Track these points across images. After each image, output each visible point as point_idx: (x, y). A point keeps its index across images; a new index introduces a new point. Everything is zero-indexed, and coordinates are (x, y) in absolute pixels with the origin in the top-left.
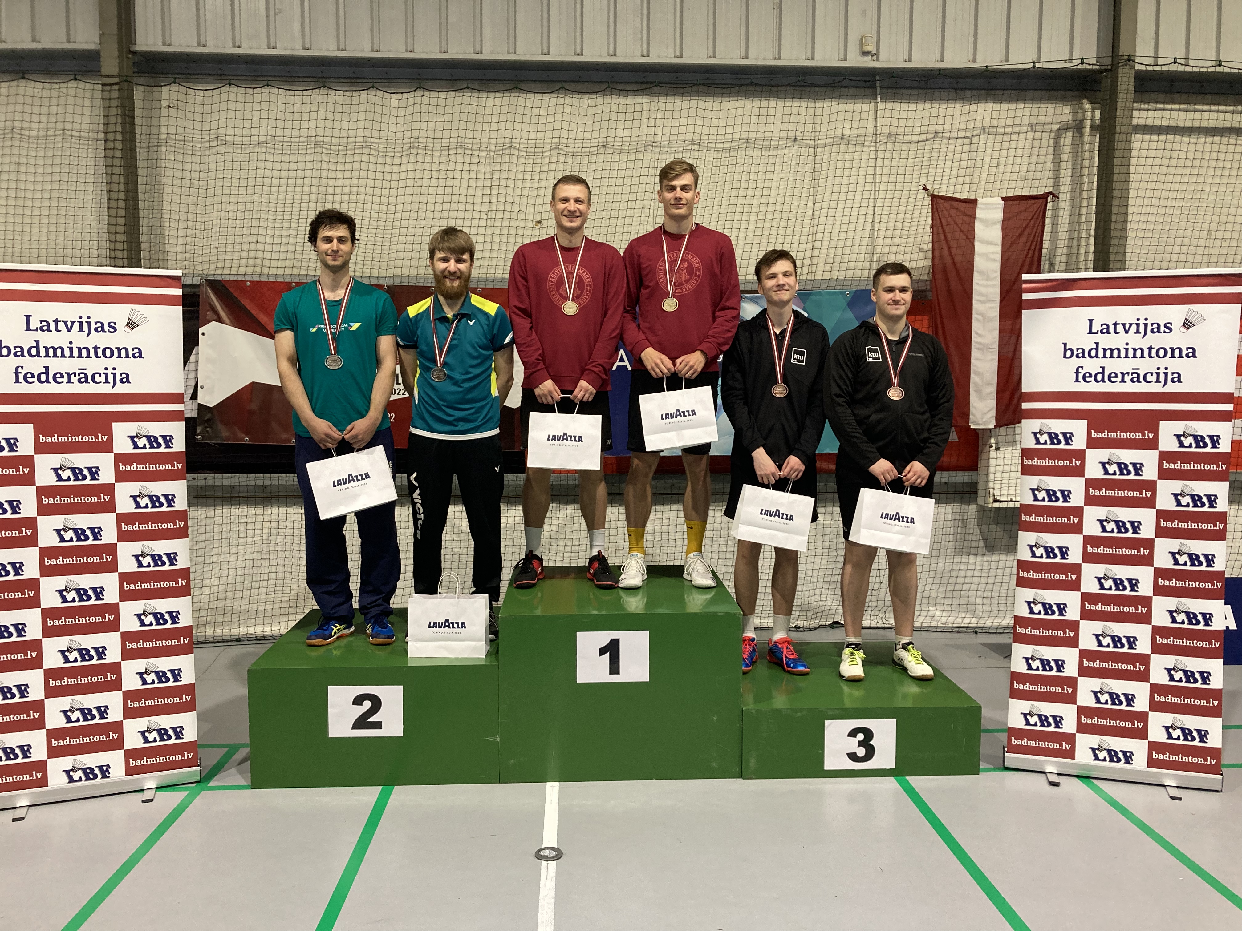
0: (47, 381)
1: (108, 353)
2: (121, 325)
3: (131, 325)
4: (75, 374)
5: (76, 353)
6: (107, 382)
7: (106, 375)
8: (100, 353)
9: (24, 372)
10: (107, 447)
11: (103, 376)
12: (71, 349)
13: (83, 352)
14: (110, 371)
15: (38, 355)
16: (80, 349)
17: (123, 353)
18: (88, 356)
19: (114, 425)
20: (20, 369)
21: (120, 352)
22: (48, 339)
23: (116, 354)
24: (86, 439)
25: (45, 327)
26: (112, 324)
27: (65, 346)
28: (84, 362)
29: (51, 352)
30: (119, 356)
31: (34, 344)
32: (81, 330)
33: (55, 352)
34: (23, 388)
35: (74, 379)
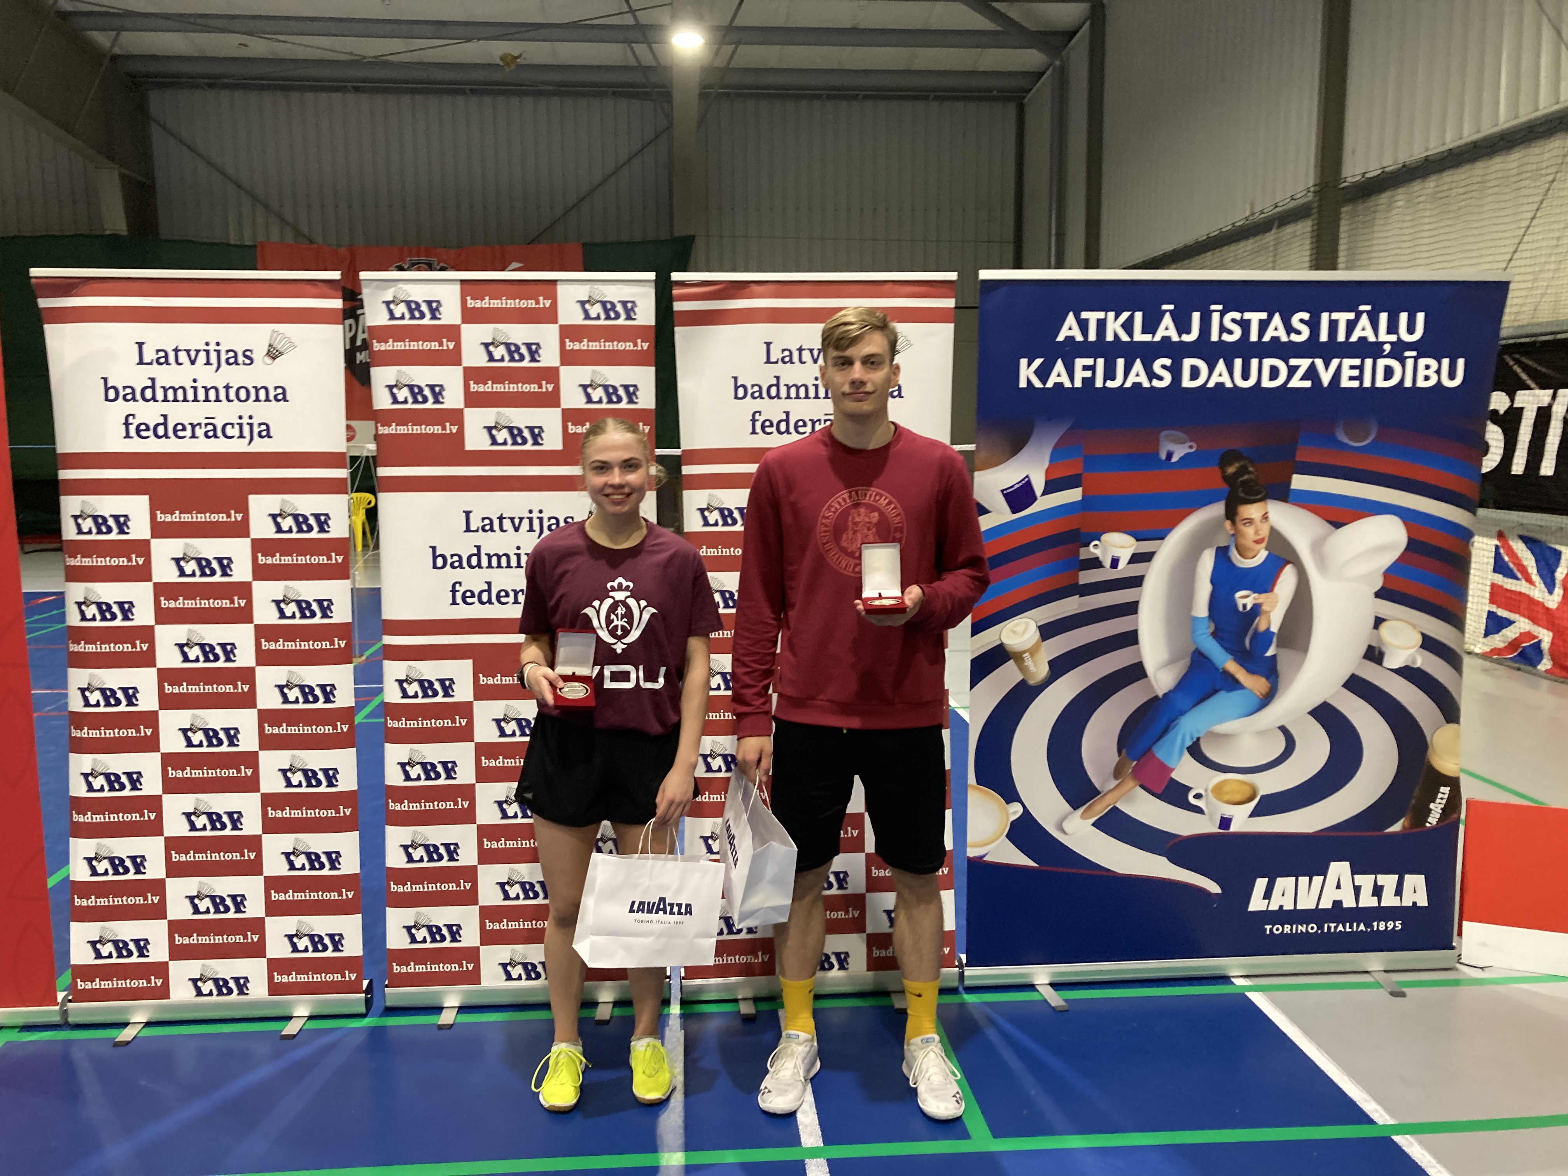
0: (166, 435)
1: (243, 394)
2: (259, 354)
3: (273, 354)
4: (199, 424)
5: (201, 395)
6: (241, 436)
7: (241, 425)
8: (232, 396)
9: (136, 422)
10: (241, 530)
11: (237, 427)
12: (195, 388)
13: (211, 394)
14: (245, 420)
15: (154, 399)
16: (207, 390)
17: (262, 393)
18: (218, 400)
19: (251, 497)
20: (131, 419)
21: (259, 393)
22: (167, 376)
23: (253, 396)
24: (215, 517)
25: (163, 359)
26: (248, 353)
27: (188, 385)
28: (211, 409)
29: (170, 394)
30: (257, 400)
31: (149, 383)
32: (208, 363)
33: (175, 393)
34: (136, 446)
35: (200, 432)
